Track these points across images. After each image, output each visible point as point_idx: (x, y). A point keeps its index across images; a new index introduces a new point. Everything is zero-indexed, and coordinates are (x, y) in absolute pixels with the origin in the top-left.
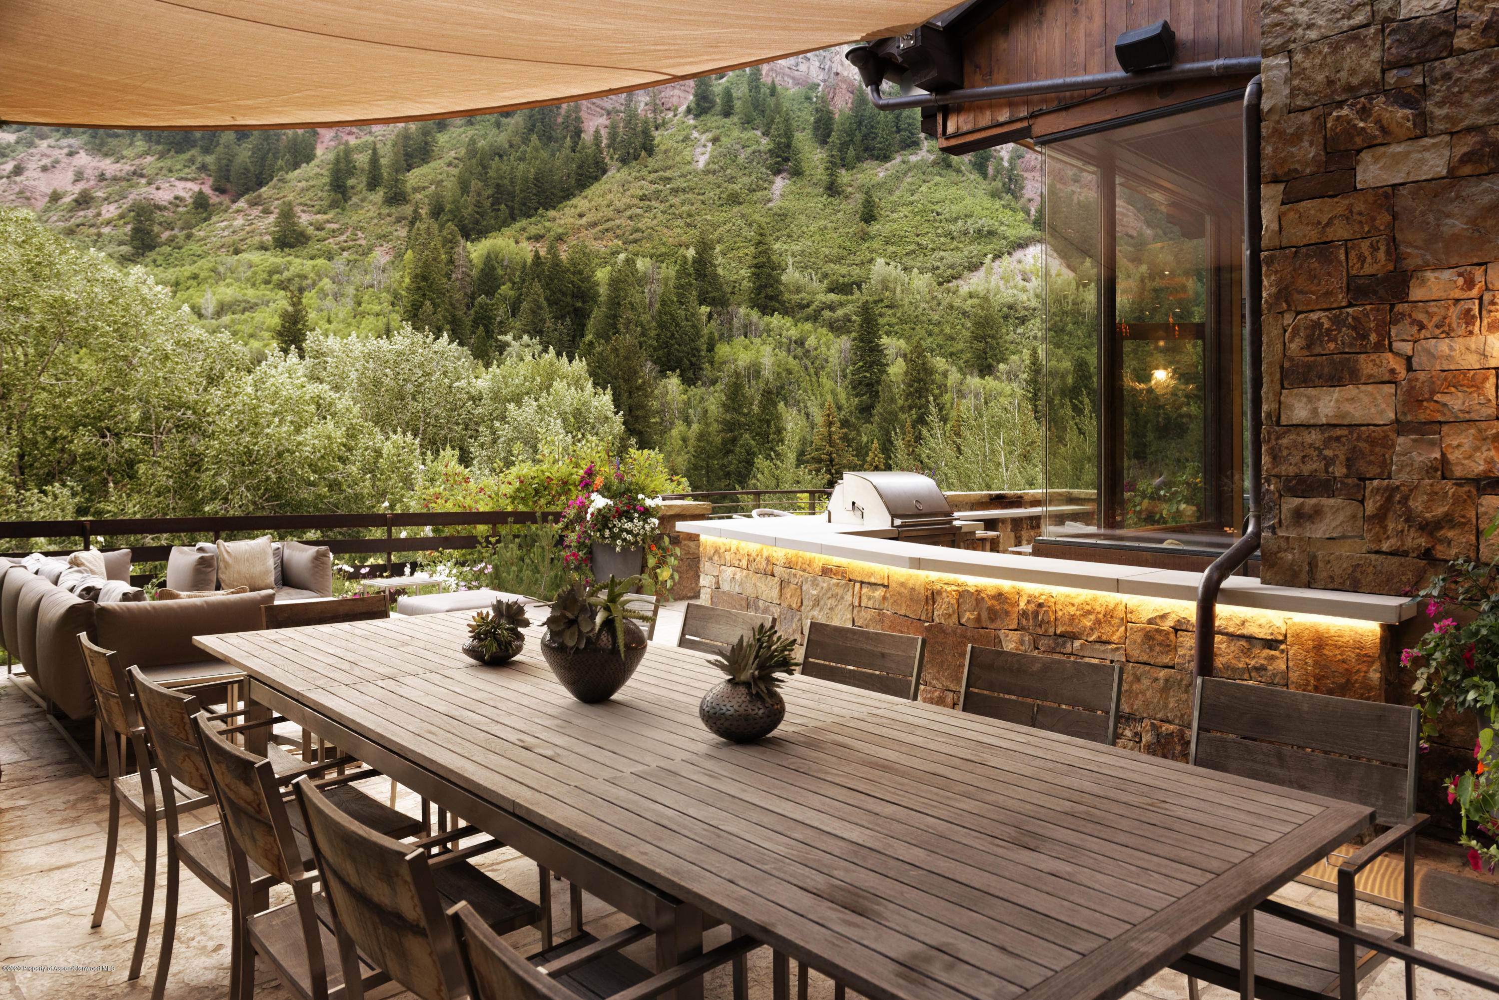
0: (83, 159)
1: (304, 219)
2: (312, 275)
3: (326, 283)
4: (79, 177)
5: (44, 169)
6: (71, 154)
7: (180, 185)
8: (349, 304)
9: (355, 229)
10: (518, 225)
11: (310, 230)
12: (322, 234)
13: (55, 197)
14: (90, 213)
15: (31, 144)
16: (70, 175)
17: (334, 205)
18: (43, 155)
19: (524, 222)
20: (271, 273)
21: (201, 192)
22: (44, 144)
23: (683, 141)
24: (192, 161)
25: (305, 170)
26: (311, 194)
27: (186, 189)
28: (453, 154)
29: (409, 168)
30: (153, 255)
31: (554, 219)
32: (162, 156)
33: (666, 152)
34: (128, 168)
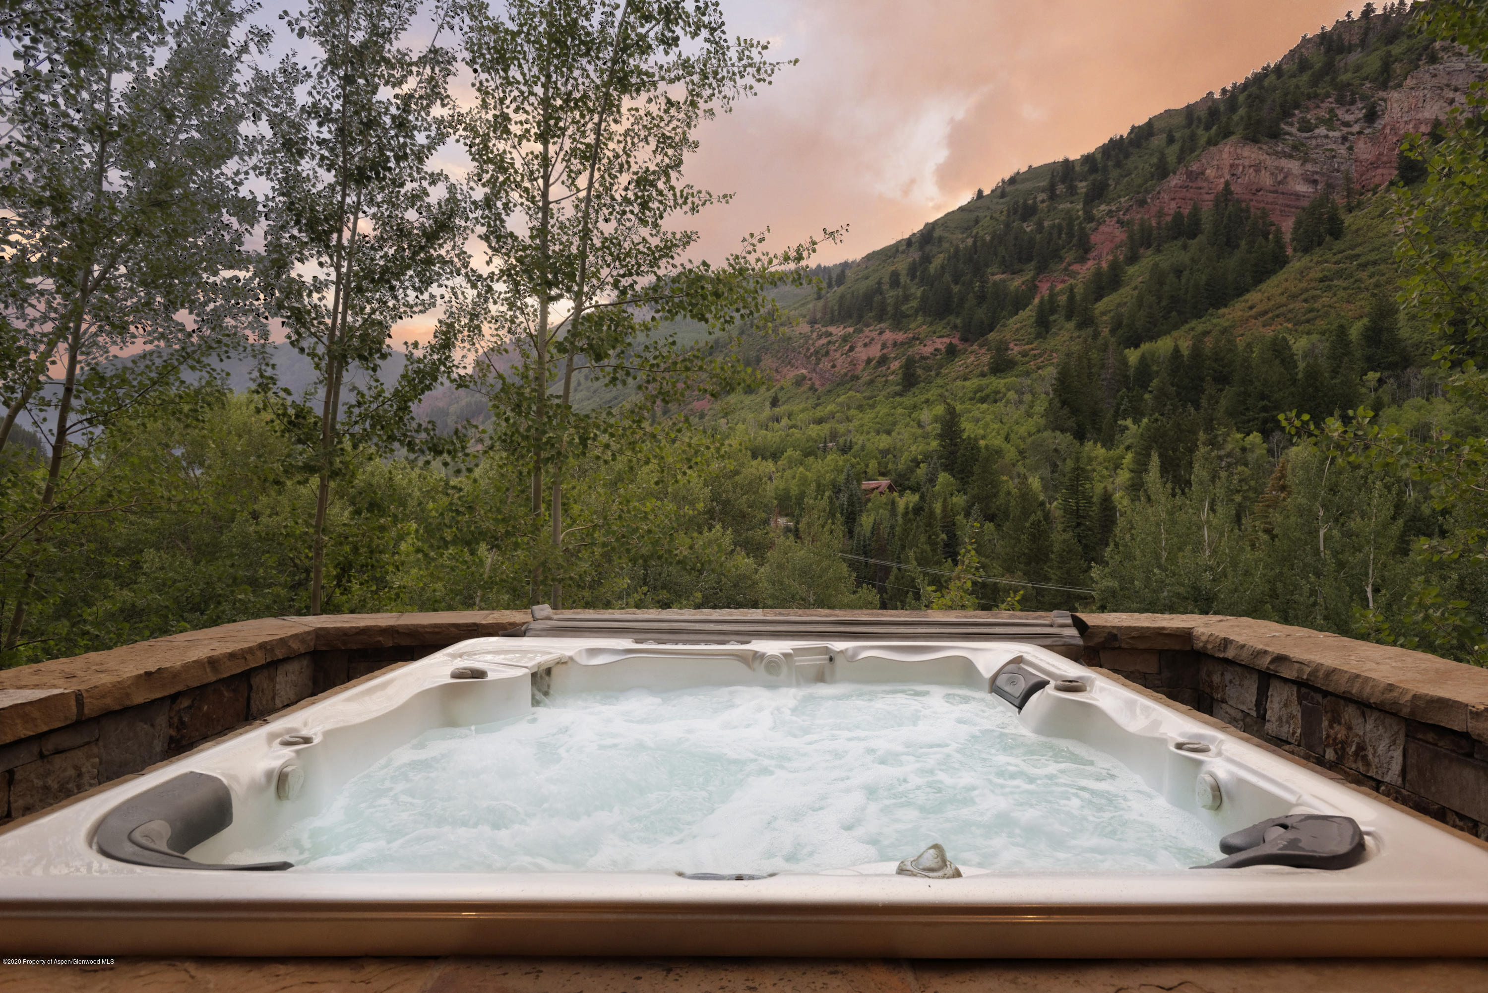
0: (888, 335)
1: (1015, 350)
2: (1004, 390)
3: (1012, 395)
4: (884, 346)
5: (865, 345)
6: (880, 333)
7: (939, 341)
8: (1023, 408)
9: (1052, 351)
10: (1187, 326)
11: (1019, 357)
12: (1027, 359)
13: (869, 361)
14: (884, 368)
15: (861, 331)
16: (879, 347)
17: (1039, 336)
18: (867, 337)
19: (1193, 323)
20: (976, 392)
21: (951, 343)
22: (866, 330)
23: (1380, 216)
24: (948, 324)
25: (1022, 314)
26: (1023, 331)
27: (941, 344)
28: (1140, 279)
29: (1099, 298)
30: (914, 390)
31: (1224, 316)
32: (931, 324)
33: (1357, 231)
34: (911, 335)
